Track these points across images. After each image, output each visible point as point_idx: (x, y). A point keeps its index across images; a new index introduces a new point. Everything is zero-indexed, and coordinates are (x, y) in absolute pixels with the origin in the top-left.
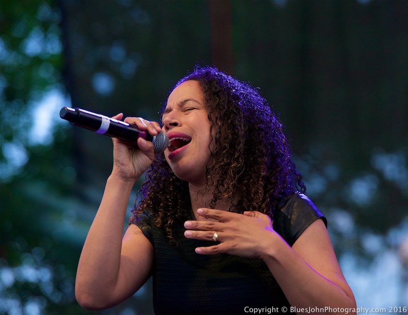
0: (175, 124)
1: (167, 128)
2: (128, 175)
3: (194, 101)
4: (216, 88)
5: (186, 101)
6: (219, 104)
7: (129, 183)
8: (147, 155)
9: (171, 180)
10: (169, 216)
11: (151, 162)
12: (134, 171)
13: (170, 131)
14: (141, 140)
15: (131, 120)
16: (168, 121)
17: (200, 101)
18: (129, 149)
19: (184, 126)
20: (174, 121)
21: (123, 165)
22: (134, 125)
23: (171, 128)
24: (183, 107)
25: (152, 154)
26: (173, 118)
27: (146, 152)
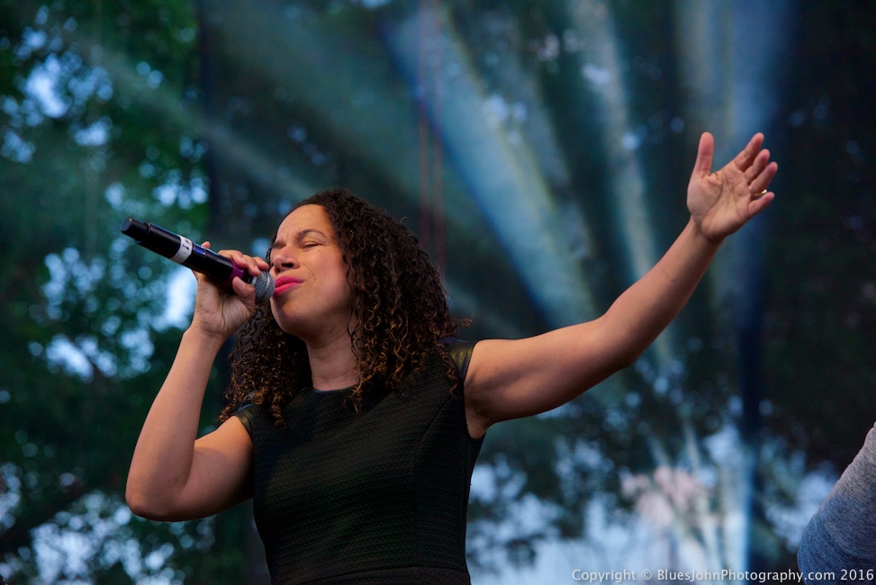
0: (290, 265)
1: (278, 271)
2: (214, 326)
3: (317, 232)
4: (349, 217)
5: (306, 232)
6: (354, 240)
7: (214, 340)
8: (244, 303)
9: (279, 345)
10: (275, 391)
11: (248, 314)
12: (222, 323)
13: (281, 275)
14: (237, 280)
15: (226, 253)
16: (280, 260)
17: (327, 234)
18: (219, 294)
19: (302, 268)
20: (289, 260)
21: (207, 312)
22: (231, 260)
23: (283, 271)
24: (301, 240)
25: (252, 302)
26: (287, 257)
27: (243, 298)
